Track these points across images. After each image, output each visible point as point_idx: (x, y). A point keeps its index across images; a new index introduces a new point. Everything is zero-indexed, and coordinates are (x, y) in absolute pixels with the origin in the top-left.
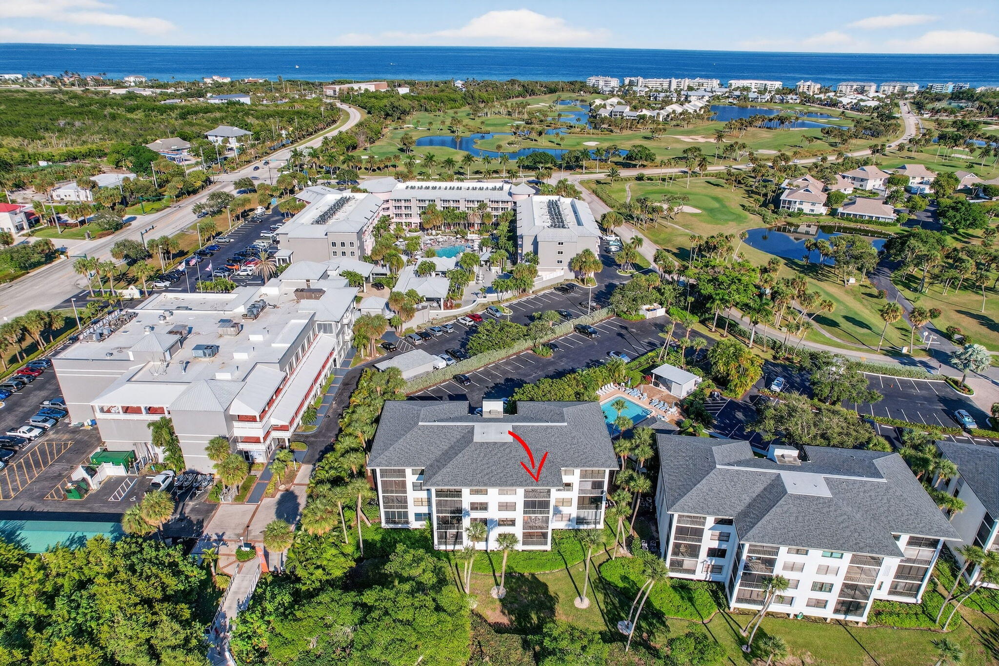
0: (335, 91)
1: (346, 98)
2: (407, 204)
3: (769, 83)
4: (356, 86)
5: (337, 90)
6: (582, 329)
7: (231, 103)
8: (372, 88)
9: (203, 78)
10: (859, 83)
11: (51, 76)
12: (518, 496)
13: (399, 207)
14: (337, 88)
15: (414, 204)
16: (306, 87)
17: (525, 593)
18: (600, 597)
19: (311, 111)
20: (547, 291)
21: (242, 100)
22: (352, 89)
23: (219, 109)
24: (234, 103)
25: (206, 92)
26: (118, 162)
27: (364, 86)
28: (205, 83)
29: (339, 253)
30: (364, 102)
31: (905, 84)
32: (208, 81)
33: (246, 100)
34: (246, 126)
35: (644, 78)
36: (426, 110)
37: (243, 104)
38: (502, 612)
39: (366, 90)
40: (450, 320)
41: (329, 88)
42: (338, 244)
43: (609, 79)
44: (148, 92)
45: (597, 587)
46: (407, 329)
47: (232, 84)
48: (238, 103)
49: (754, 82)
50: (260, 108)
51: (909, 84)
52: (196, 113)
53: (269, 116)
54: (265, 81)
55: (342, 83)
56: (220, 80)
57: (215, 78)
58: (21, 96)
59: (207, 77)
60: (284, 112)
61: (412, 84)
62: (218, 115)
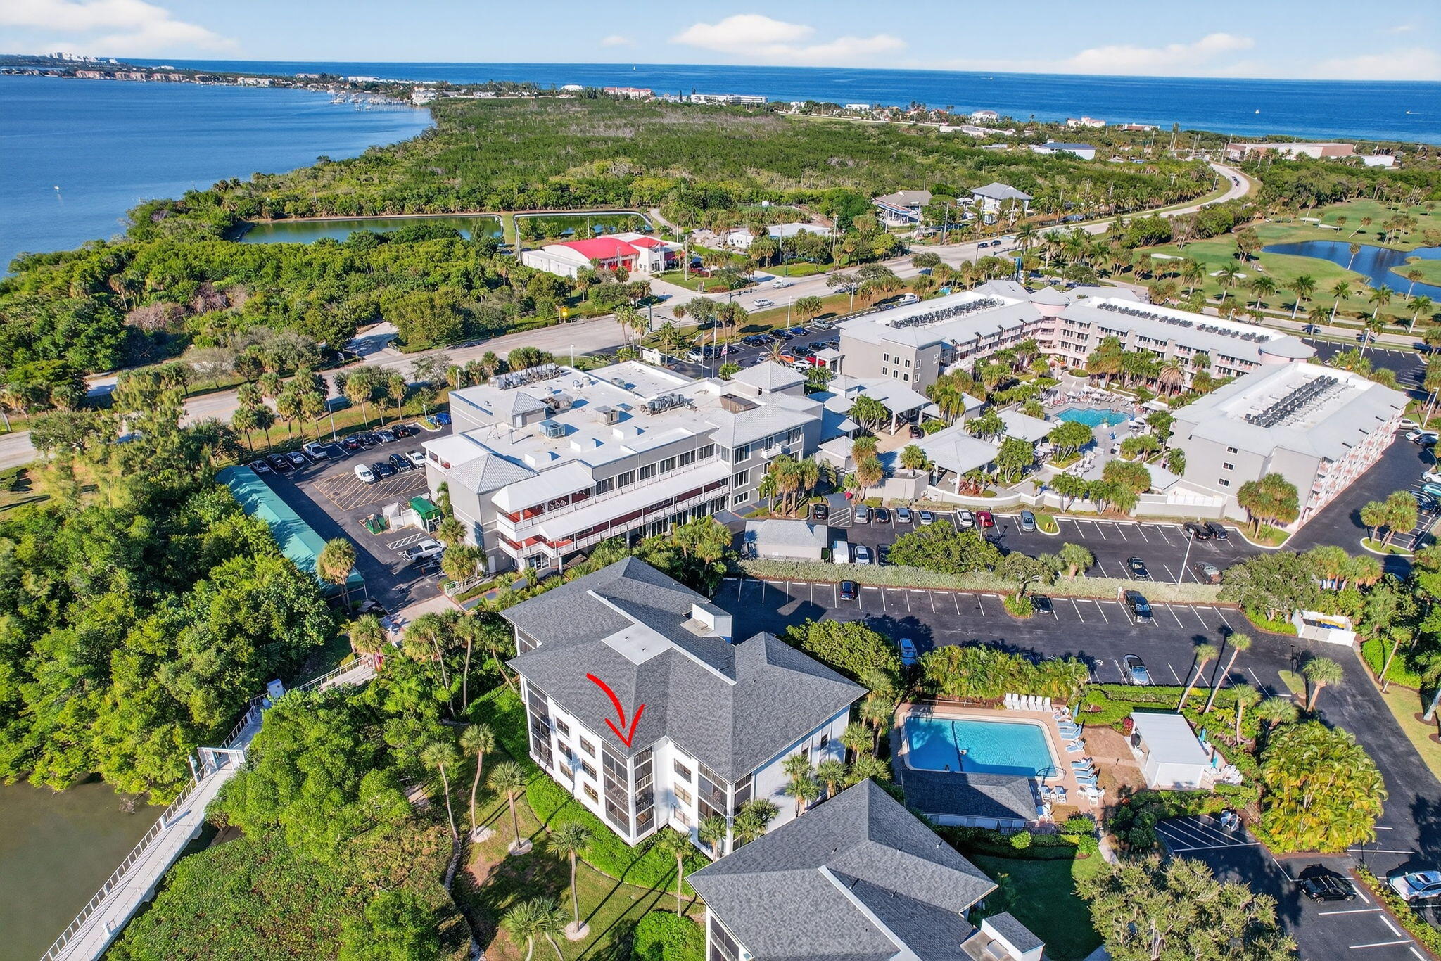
0: (1243, 152)
2: (1083, 331)
4: (1285, 148)
5: (1247, 151)
6: (1134, 599)
7: (1058, 156)
13: (1069, 333)
14: (1249, 148)
15: (1092, 332)
17: (543, 868)
18: (604, 943)
20: (1164, 524)
21: (1080, 153)
22: (1275, 151)
24: (1065, 156)
26: (830, 212)
27: (1297, 149)
29: (890, 372)
30: (1270, 172)
32: (1073, 123)
33: (1088, 154)
37: (1076, 159)
38: (492, 869)
39: (1301, 155)
40: (944, 509)
41: (1236, 148)
42: (892, 358)
45: (618, 929)
46: (873, 499)
47: (1100, 130)
48: (1072, 157)
50: (1096, 166)
54: (1154, 129)
56: (1090, 123)
58: (839, 128)
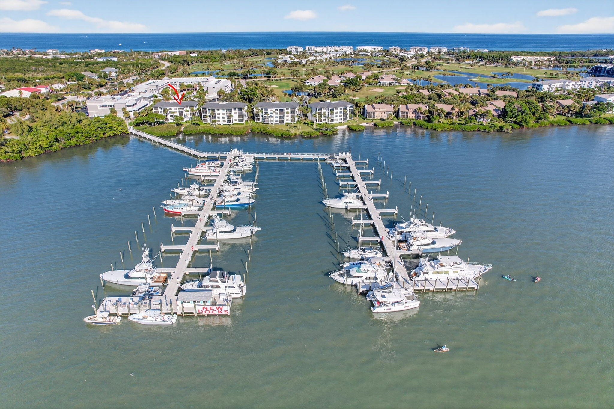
0: (159, 56)
1: (164, 59)
2: (175, 83)
3: (376, 47)
4: (169, 53)
5: (160, 55)
7: (108, 61)
8: (177, 54)
9: (90, 51)
10: (420, 47)
11: (6, 50)
12: (177, 110)
14: (160, 54)
15: (177, 83)
16: (144, 54)
19: (147, 63)
22: (168, 54)
23: (103, 62)
24: (109, 61)
25: (94, 56)
26: (69, 79)
27: (173, 53)
28: (91, 53)
30: (172, 59)
31: (441, 48)
32: (93, 51)
33: (116, 59)
34: (118, 68)
35: (315, 46)
36: (201, 62)
37: (114, 61)
39: (175, 55)
41: (157, 54)
43: (297, 47)
44: (63, 57)
47: (105, 53)
48: (112, 60)
49: (369, 47)
50: (123, 62)
51: (442, 48)
52: (93, 64)
53: (127, 65)
54: (123, 52)
55: (162, 52)
56: (99, 51)
57: (97, 50)
59: (92, 50)
60: (134, 63)
61: (199, 52)
62: (103, 65)
